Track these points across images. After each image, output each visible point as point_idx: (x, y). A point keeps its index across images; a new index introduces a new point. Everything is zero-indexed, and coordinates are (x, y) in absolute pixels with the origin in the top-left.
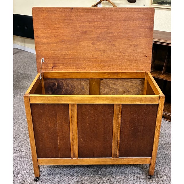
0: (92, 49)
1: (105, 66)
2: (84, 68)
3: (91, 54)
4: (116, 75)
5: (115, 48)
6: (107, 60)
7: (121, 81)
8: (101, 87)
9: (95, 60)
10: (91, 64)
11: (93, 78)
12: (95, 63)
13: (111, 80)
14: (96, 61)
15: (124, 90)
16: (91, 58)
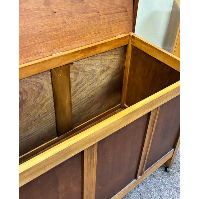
0: (47, 14)
1: (73, 40)
2: (38, 53)
3: (46, 25)
4: (93, 51)
5: (84, 5)
6: (74, 29)
7: (99, 58)
8: (72, 76)
9: (56, 33)
10: (50, 42)
11: (59, 66)
12: (56, 39)
13: (85, 60)
14: (57, 35)
15: (103, 68)
16: (48, 31)
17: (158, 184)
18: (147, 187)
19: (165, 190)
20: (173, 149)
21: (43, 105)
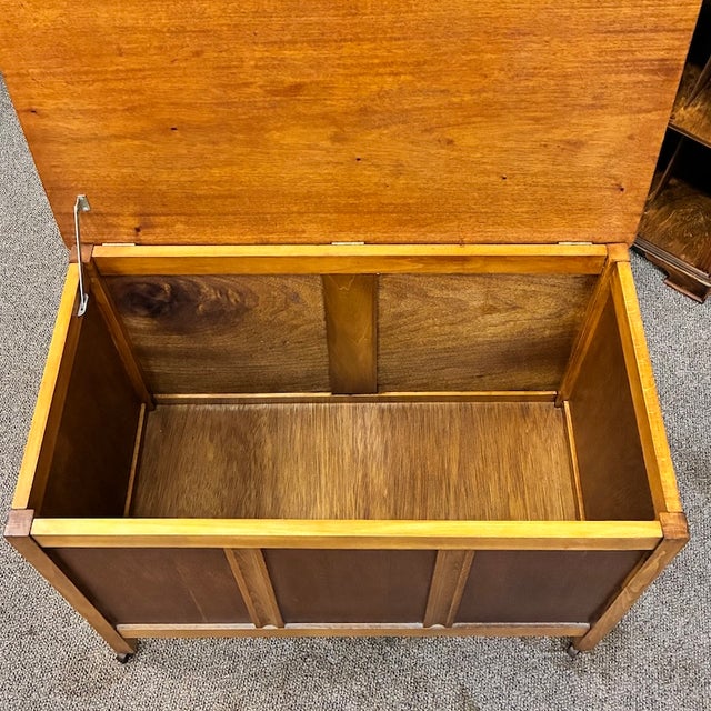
0: (335, 160)
1: (402, 223)
2: (297, 232)
3: (327, 181)
4: (458, 265)
5: (455, 154)
6: (411, 201)
9: (351, 201)
10: (332, 217)
11: (343, 272)
12: (350, 213)
16: (331, 193)
17: (518, 663)
18: (486, 648)
19: (524, 689)
20: (587, 625)
21: (296, 327)
